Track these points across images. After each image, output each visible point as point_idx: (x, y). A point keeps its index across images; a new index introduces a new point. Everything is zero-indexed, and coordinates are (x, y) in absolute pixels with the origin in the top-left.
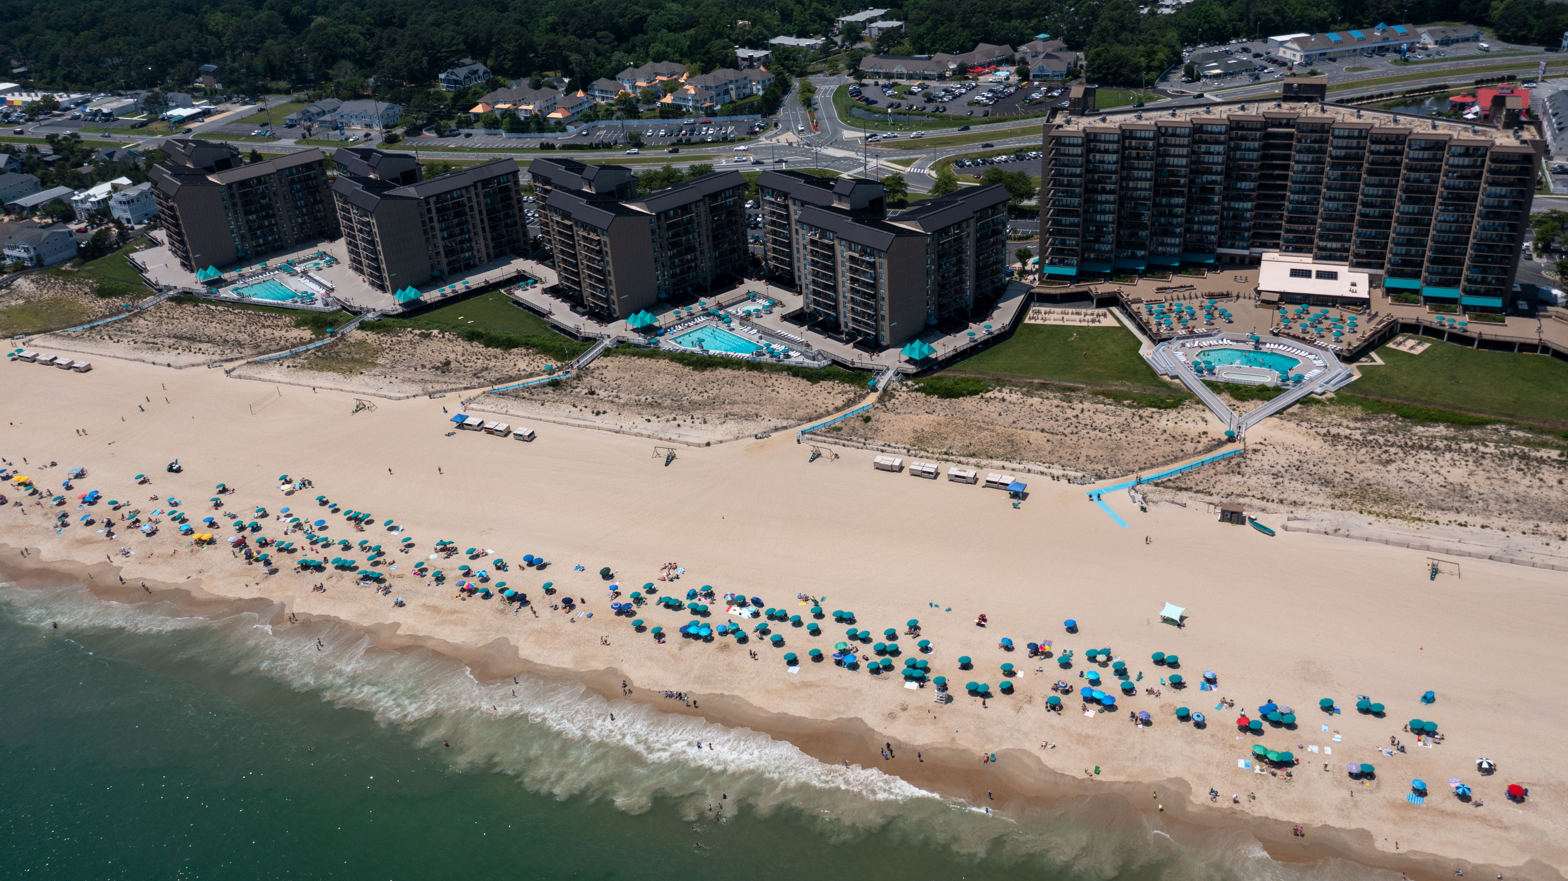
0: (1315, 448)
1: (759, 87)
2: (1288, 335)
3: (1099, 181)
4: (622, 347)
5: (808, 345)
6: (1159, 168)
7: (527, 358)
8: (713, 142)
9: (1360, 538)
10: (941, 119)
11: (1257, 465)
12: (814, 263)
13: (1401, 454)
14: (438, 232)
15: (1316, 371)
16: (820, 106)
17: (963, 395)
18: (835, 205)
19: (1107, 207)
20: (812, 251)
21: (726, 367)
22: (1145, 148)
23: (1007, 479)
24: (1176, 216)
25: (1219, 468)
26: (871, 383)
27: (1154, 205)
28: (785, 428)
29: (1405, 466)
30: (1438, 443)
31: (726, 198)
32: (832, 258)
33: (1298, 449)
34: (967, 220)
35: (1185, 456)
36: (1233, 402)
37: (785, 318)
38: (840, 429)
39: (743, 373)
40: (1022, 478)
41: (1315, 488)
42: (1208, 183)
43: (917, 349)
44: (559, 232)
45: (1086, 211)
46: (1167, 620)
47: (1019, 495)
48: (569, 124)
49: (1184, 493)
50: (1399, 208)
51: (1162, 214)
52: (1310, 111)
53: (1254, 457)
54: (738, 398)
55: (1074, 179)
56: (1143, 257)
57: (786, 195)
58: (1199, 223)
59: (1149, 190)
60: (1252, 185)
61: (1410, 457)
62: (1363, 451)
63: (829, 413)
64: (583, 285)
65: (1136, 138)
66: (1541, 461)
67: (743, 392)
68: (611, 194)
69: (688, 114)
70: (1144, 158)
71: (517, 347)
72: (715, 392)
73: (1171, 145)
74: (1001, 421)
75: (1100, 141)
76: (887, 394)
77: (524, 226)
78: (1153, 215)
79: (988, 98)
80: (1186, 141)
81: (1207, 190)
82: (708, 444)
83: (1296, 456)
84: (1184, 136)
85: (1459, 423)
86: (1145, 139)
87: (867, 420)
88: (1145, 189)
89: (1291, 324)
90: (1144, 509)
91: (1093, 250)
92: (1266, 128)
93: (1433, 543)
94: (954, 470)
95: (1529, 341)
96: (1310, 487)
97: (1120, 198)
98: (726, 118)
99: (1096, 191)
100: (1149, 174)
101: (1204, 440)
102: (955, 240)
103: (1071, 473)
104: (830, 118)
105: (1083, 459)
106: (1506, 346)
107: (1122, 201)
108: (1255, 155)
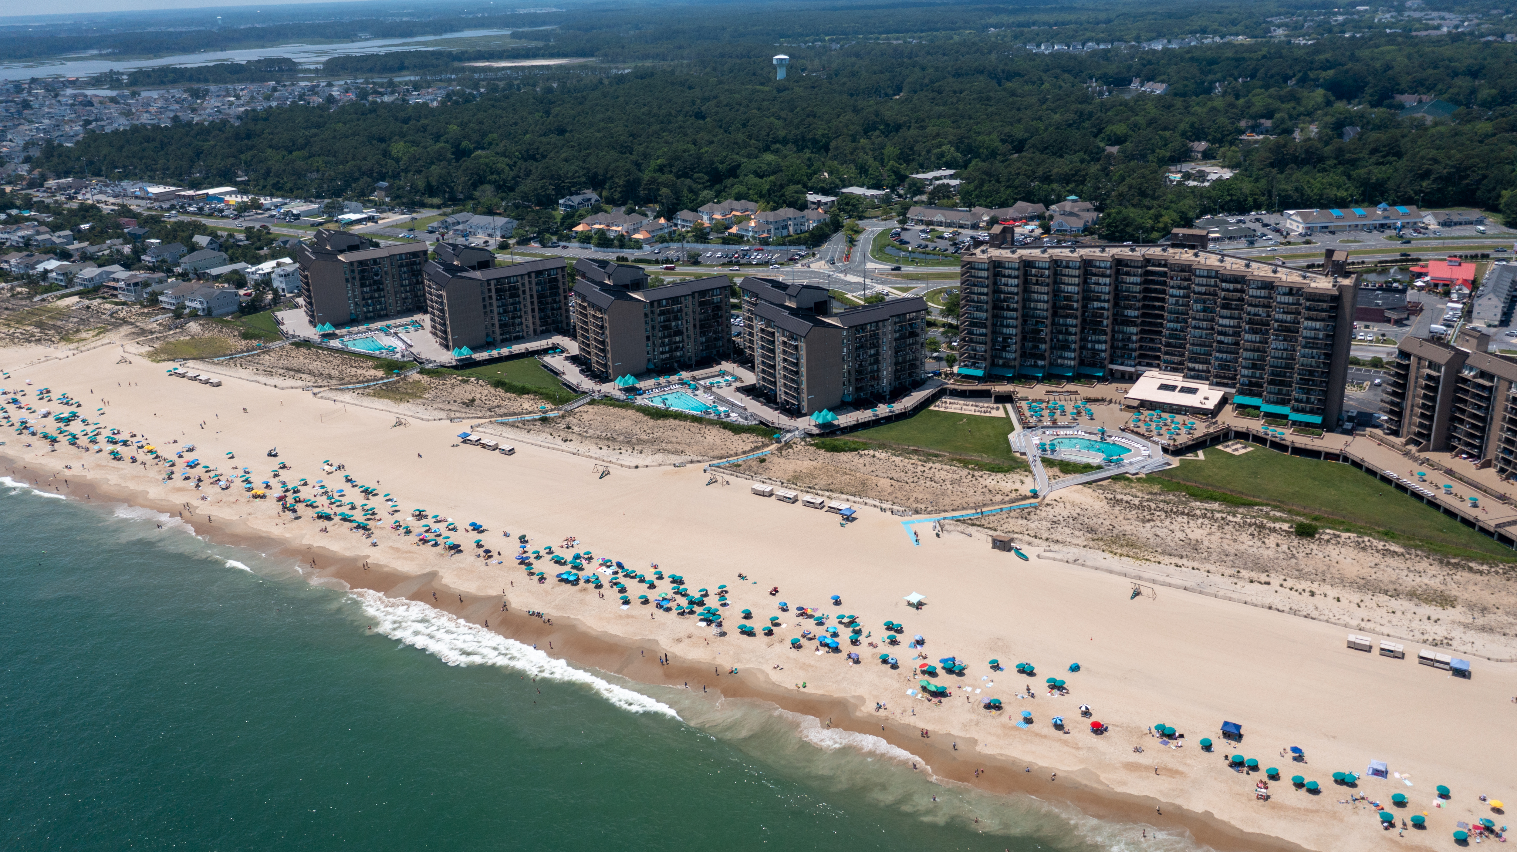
0: (1096, 507)
1: (815, 225)
2: (1132, 431)
3: (1005, 300)
4: (608, 400)
5: (746, 409)
6: (1056, 293)
7: (531, 401)
8: (756, 264)
9: (1092, 567)
11: (1044, 514)
12: (763, 347)
13: (1163, 517)
14: (495, 308)
15: (1140, 458)
16: (860, 243)
17: (845, 451)
18: (786, 303)
19: (1011, 322)
20: (761, 337)
21: (675, 418)
22: (1042, 276)
23: (844, 506)
24: (1071, 334)
25: (1012, 514)
26: (775, 436)
27: (1053, 324)
28: (699, 462)
29: (1160, 524)
30: (1198, 512)
31: (713, 296)
32: (773, 342)
33: (1083, 506)
34: (885, 321)
35: (991, 503)
36: (1059, 473)
37: (738, 389)
38: (739, 466)
39: (688, 424)
40: (855, 507)
41: (1079, 533)
42: (1098, 308)
43: (827, 416)
45: (994, 325)
46: (910, 604)
47: (849, 518)
49: (975, 528)
50: (1245, 337)
51: (1061, 332)
52: (1186, 256)
53: (1044, 509)
54: (674, 440)
55: (983, 297)
56: (1043, 367)
57: (758, 297)
58: (1092, 341)
59: (1048, 310)
60: (1136, 313)
61: (1168, 519)
62: (1134, 512)
63: (736, 454)
64: (591, 354)
65: (1035, 268)
66: (1274, 530)
67: (679, 435)
68: (623, 285)
69: (745, 242)
70: (1041, 285)
71: (527, 393)
72: (659, 434)
73: (1065, 275)
74: (863, 469)
75: (1005, 268)
76: (788, 445)
78: (1052, 332)
80: (1077, 272)
81: (1098, 314)
82: (637, 467)
83: (1078, 511)
84: (1075, 268)
86: (1043, 268)
87: (762, 461)
88: (1043, 310)
89: (1139, 424)
90: (938, 535)
91: (1001, 358)
92: (1147, 266)
93: (1146, 575)
94: (808, 497)
95: (1331, 451)
96: (1077, 533)
97: (1023, 316)
98: (777, 248)
99: (1002, 309)
100: (1046, 297)
101: (1013, 495)
102: (872, 335)
103: (895, 507)
104: (863, 253)
105: (912, 499)
106: (1314, 454)
107: (1025, 318)
108: (1138, 288)
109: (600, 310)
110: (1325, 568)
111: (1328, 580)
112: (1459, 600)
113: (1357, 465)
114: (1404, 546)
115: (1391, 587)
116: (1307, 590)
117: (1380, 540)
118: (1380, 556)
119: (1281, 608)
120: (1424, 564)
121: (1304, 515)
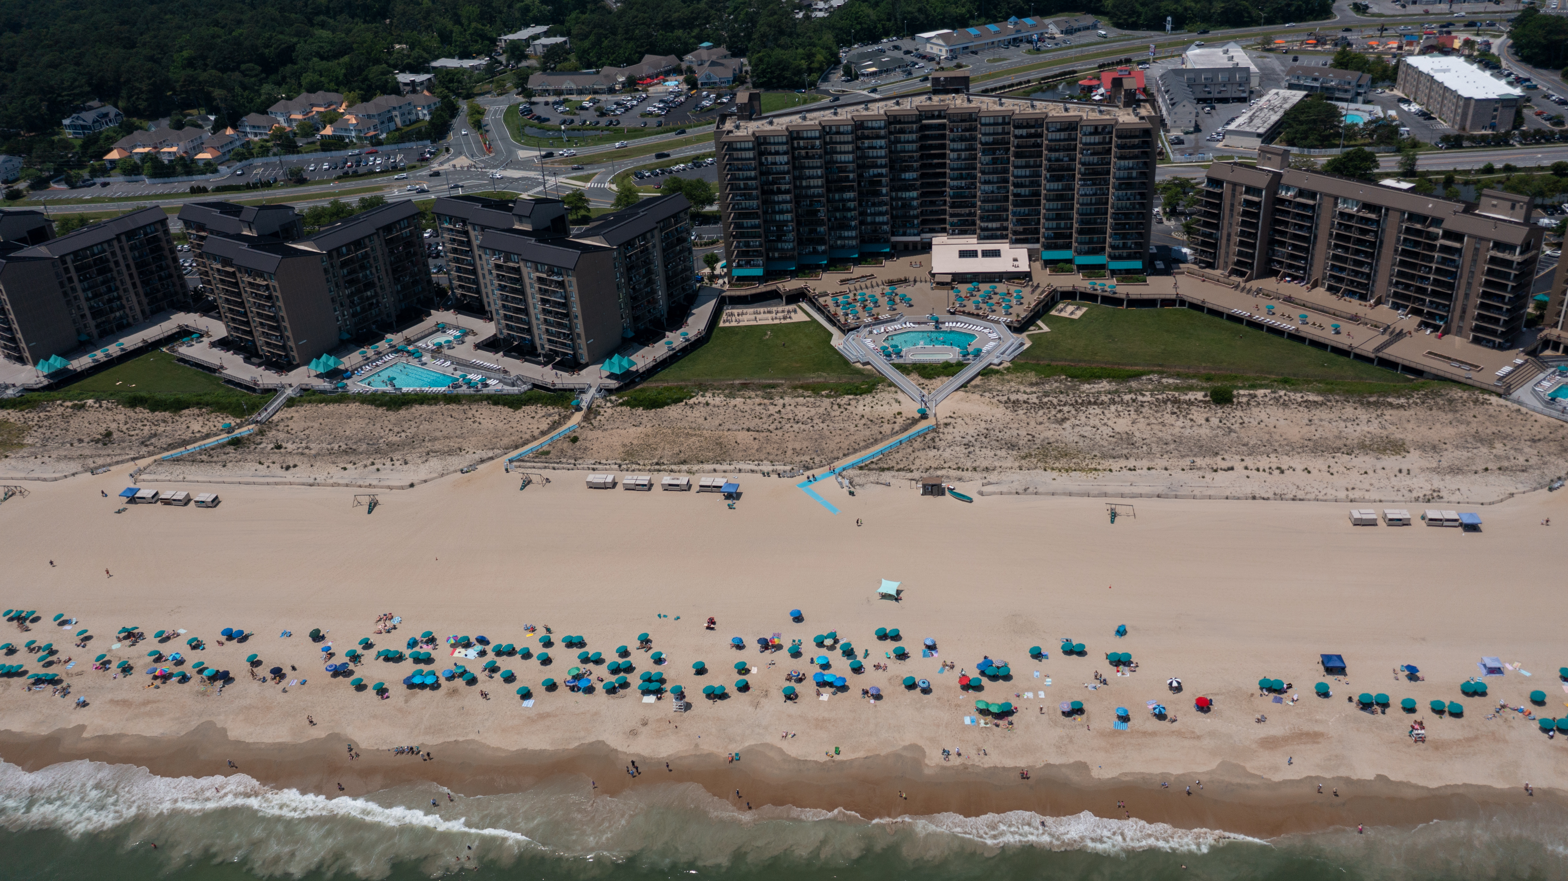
0: (999, 415)
1: (425, 112)
2: (964, 312)
3: (774, 182)
4: (307, 395)
5: (505, 372)
6: (829, 166)
7: (200, 418)
8: (382, 172)
9: (1047, 494)
10: (615, 131)
11: (950, 437)
12: (502, 288)
13: (1073, 412)
14: (80, 293)
15: (992, 344)
16: (491, 127)
17: (668, 404)
18: (516, 227)
19: (785, 206)
20: (498, 275)
21: (421, 404)
22: (813, 148)
23: (720, 481)
24: (850, 210)
25: (916, 445)
26: (574, 403)
27: (828, 201)
28: (492, 458)
29: (1078, 422)
30: (1103, 398)
31: (401, 229)
32: (520, 280)
33: (984, 418)
34: (651, 230)
35: (884, 437)
36: (922, 381)
37: (478, 346)
38: (548, 453)
39: (441, 407)
40: (734, 478)
41: (1003, 453)
42: (875, 176)
43: (616, 364)
44: (221, 280)
45: (765, 212)
46: (885, 596)
47: (733, 496)
48: (220, 164)
49: (887, 473)
50: (1046, 186)
51: (837, 209)
52: (957, 102)
53: (946, 431)
54: (438, 434)
55: (750, 182)
56: (824, 252)
57: (464, 222)
58: (871, 214)
59: (822, 187)
60: (915, 175)
61: (1081, 414)
62: (1041, 413)
63: (534, 438)
64: (256, 334)
65: (803, 138)
66: (1190, 403)
67: (442, 427)
68: (275, 235)
69: (351, 145)
70: (813, 157)
71: (188, 407)
72: (413, 430)
73: (836, 143)
74: (707, 424)
75: (770, 144)
76: (592, 412)
77: (181, 277)
78: (828, 211)
79: (659, 108)
80: (849, 138)
81: (875, 182)
82: (412, 485)
83: (983, 425)
84: (847, 133)
85: (1119, 377)
86: (811, 138)
87: (575, 440)
88: (818, 187)
89: (965, 302)
90: (852, 493)
91: (777, 250)
92: (921, 120)
93: (1110, 489)
94: (667, 479)
95: (1168, 297)
96: (998, 452)
97: (796, 197)
98: (394, 147)
99: (772, 192)
100: (819, 172)
101: (899, 420)
102: (642, 252)
103: (780, 468)
104: (503, 139)
105: (789, 452)
106: (1150, 303)
107: (797, 200)
108: (914, 146)
109: (261, 274)
110: (1267, 436)
111: (1279, 450)
112: (1407, 443)
114: (1319, 393)
115: (1339, 443)
116: (1274, 467)
117: (1295, 391)
118: (1306, 410)
119: (1266, 496)
120: (1349, 411)
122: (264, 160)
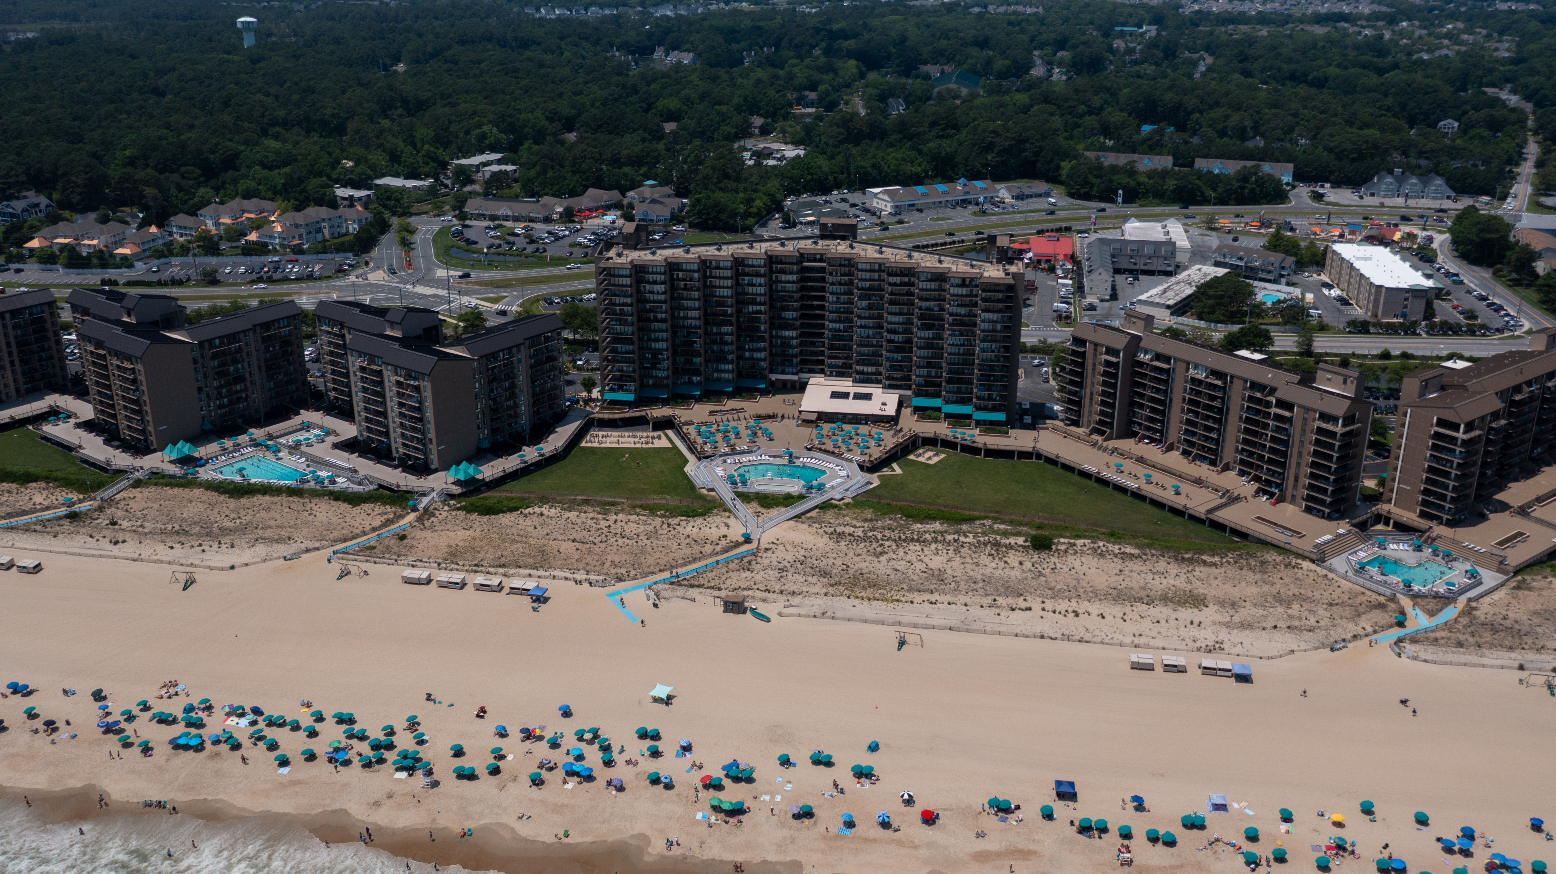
0: (820, 545)
1: (356, 226)
2: (819, 449)
3: (651, 310)
4: (157, 478)
5: (356, 471)
6: (707, 298)
7: (46, 492)
8: (296, 279)
9: (844, 619)
10: (539, 258)
11: (766, 562)
12: (365, 390)
13: (894, 547)
15: (839, 480)
16: (418, 246)
17: (503, 512)
18: (388, 333)
19: (660, 335)
20: (362, 378)
21: (264, 494)
22: (691, 280)
23: (531, 585)
24: (727, 343)
25: (732, 566)
26: (411, 503)
27: (706, 333)
28: (317, 549)
29: (895, 557)
30: (927, 536)
31: (279, 328)
32: (381, 383)
33: (805, 546)
34: (518, 346)
35: (703, 556)
36: (761, 509)
37: (336, 446)
38: (374, 548)
39: (284, 499)
40: (543, 583)
41: (814, 579)
42: (754, 312)
43: (464, 471)
44: (94, 362)
45: (640, 339)
46: (657, 700)
47: (540, 599)
48: (138, 260)
49: (696, 590)
50: (920, 334)
51: (715, 342)
52: (841, 248)
53: (765, 555)
54: (273, 523)
55: (625, 309)
56: (699, 383)
57: (342, 325)
58: (749, 350)
59: (699, 318)
60: (795, 315)
61: (901, 549)
62: (862, 545)
63: (364, 533)
64: (119, 417)
65: (682, 270)
66: (1010, 547)
67: (277, 516)
68: (155, 323)
69: (275, 251)
70: (691, 289)
71: (36, 481)
72: (249, 517)
73: (715, 277)
74: (535, 533)
75: (648, 273)
76: (428, 513)
77: (62, 359)
78: (705, 343)
79: (589, 240)
80: (729, 273)
81: (754, 319)
82: (232, 568)
83: (802, 552)
84: (726, 269)
85: (952, 519)
86: (690, 271)
87: (403, 538)
88: (695, 319)
89: (824, 440)
90: (656, 606)
91: (650, 377)
92: (802, 262)
93: (904, 620)
94: (479, 579)
95: (1026, 450)
96: (810, 579)
97: (672, 326)
98: (315, 257)
99: (649, 320)
100: (697, 304)
101: (723, 543)
102: (505, 365)
103: (593, 577)
104: (426, 257)
105: (608, 564)
106: (1007, 454)
107: (675, 329)
108: (794, 287)
109: (129, 358)
110: (1075, 582)
111: (1083, 596)
112: (1209, 598)
113: (1052, 461)
114: (1137, 546)
115: (1143, 594)
116: (1070, 610)
117: (1114, 543)
118: (1120, 561)
119: (1054, 636)
120: (1162, 565)
121: (1026, 524)
122: (183, 259)
